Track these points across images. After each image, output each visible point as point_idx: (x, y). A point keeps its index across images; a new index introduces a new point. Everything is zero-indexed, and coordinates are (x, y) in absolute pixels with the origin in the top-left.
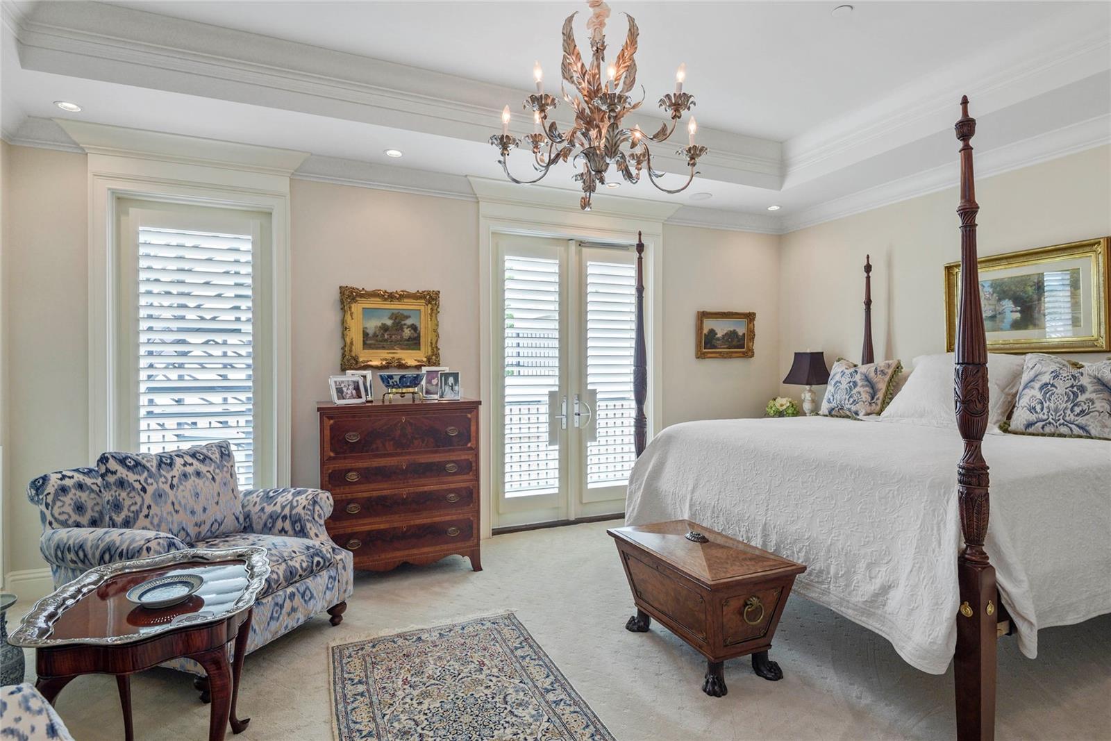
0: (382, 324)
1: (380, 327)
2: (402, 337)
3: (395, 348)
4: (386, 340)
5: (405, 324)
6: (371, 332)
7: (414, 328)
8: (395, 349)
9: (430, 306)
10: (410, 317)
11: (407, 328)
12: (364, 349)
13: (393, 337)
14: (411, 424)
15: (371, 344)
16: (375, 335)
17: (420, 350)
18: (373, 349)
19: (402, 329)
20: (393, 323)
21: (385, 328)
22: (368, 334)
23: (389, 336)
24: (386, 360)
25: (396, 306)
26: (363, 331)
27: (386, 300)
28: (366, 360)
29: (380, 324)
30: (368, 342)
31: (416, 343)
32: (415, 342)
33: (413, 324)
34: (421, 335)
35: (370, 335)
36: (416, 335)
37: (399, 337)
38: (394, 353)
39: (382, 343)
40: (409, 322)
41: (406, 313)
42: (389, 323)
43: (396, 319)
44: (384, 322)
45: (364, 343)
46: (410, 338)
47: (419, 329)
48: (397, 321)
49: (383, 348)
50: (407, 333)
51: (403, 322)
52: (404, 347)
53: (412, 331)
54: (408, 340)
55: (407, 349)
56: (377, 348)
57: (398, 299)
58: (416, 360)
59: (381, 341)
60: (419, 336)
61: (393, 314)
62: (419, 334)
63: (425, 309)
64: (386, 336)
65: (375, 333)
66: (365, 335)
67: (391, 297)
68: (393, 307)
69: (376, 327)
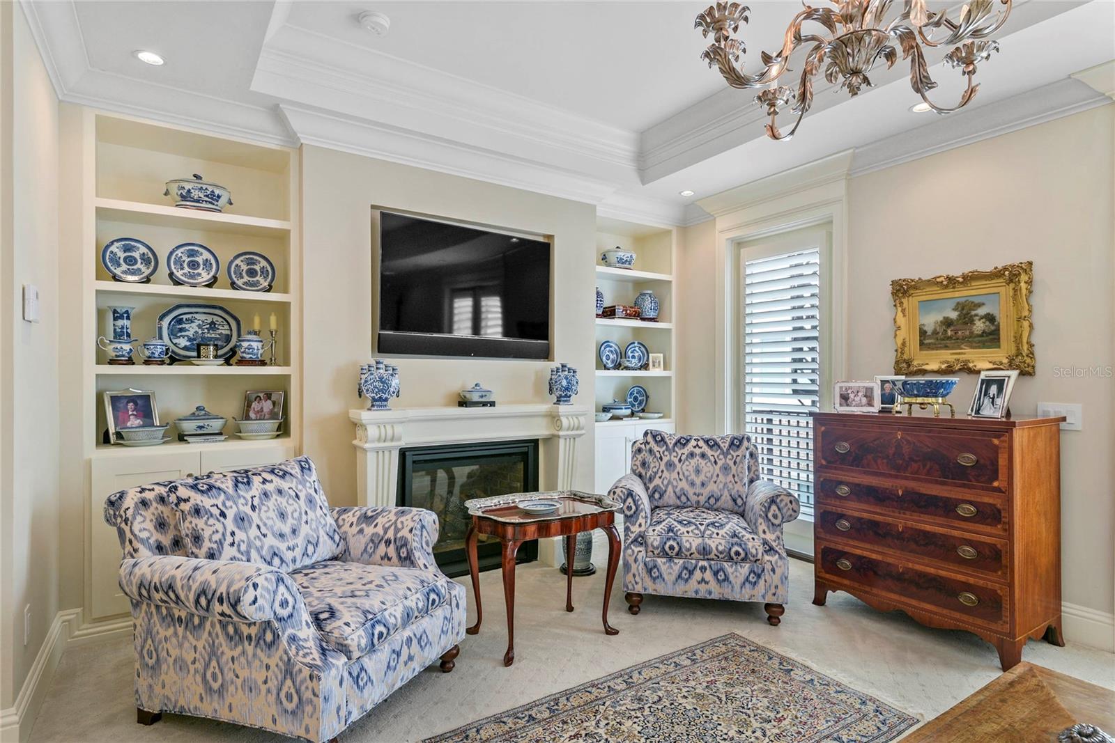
0: (944, 318)
1: (941, 322)
2: (971, 333)
3: (963, 346)
4: (950, 338)
5: (976, 315)
6: (929, 329)
7: (990, 318)
8: (962, 349)
9: (1012, 285)
10: (983, 304)
11: (980, 320)
12: (921, 350)
13: (960, 332)
14: (908, 442)
15: (930, 344)
16: (935, 332)
17: (999, 347)
18: (933, 349)
19: (972, 322)
20: (959, 316)
21: (947, 323)
22: (926, 332)
23: (953, 333)
24: (948, 362)
25: (962, 294)
26: (920, 329)
27: (946, 287)
28: (921, 362)
29: (941, 319)
30: (927, 341)
31: (995, 339)
32: (991, 337)
33: (988, 314)
34: (1001, 327)
35: (929, 333)
36: (993, 328)
37: (967, 333)
38: (959, 354)
39: (945, 342)
40: (982, 311)
41: (977, 300)
42: (954, 315)
43: (963, 309)
44: (946, 315)
45: (922, 344)
46: (984, 332)
47: (997, 319)
48: (964, 312)
49: (946, 347)
50: (979, 326)
51: (973, 313)
52: (974, 345)
53: (988, 323)
54: (981, 336)
55: (979, 348)
56: (937, 349)
57: (962, 283)
58: (990, 362)
59: (943, 340)
60: (997, 330)
61: (958, 303)
62: (998, 326)
63: (1006, 291)
64: (949, 333)
65: (935, 330)
66: (923, 333)
67: (952, 282)
68: (957, 294)
69: (936, 323)
